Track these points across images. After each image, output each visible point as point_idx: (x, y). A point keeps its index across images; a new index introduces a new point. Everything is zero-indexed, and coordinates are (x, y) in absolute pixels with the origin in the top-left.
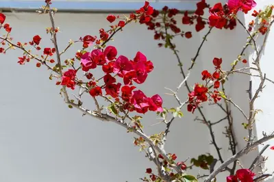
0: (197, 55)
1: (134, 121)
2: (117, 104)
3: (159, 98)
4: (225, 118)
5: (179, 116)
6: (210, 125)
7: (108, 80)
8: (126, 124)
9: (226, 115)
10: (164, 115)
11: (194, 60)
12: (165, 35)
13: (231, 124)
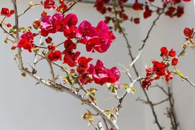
0: (147, 37)
1: (88, 93)
2: (73, 74)
3: (117, 71)
4: (167, 100)
5: (133, 92)
6: (152, 105)
7: (68, 46)
8: (80, 96)
9: (167, 97)
10: (115, 90)
11: (144, 41)
12: (115, 19)
13: (172, 106)
